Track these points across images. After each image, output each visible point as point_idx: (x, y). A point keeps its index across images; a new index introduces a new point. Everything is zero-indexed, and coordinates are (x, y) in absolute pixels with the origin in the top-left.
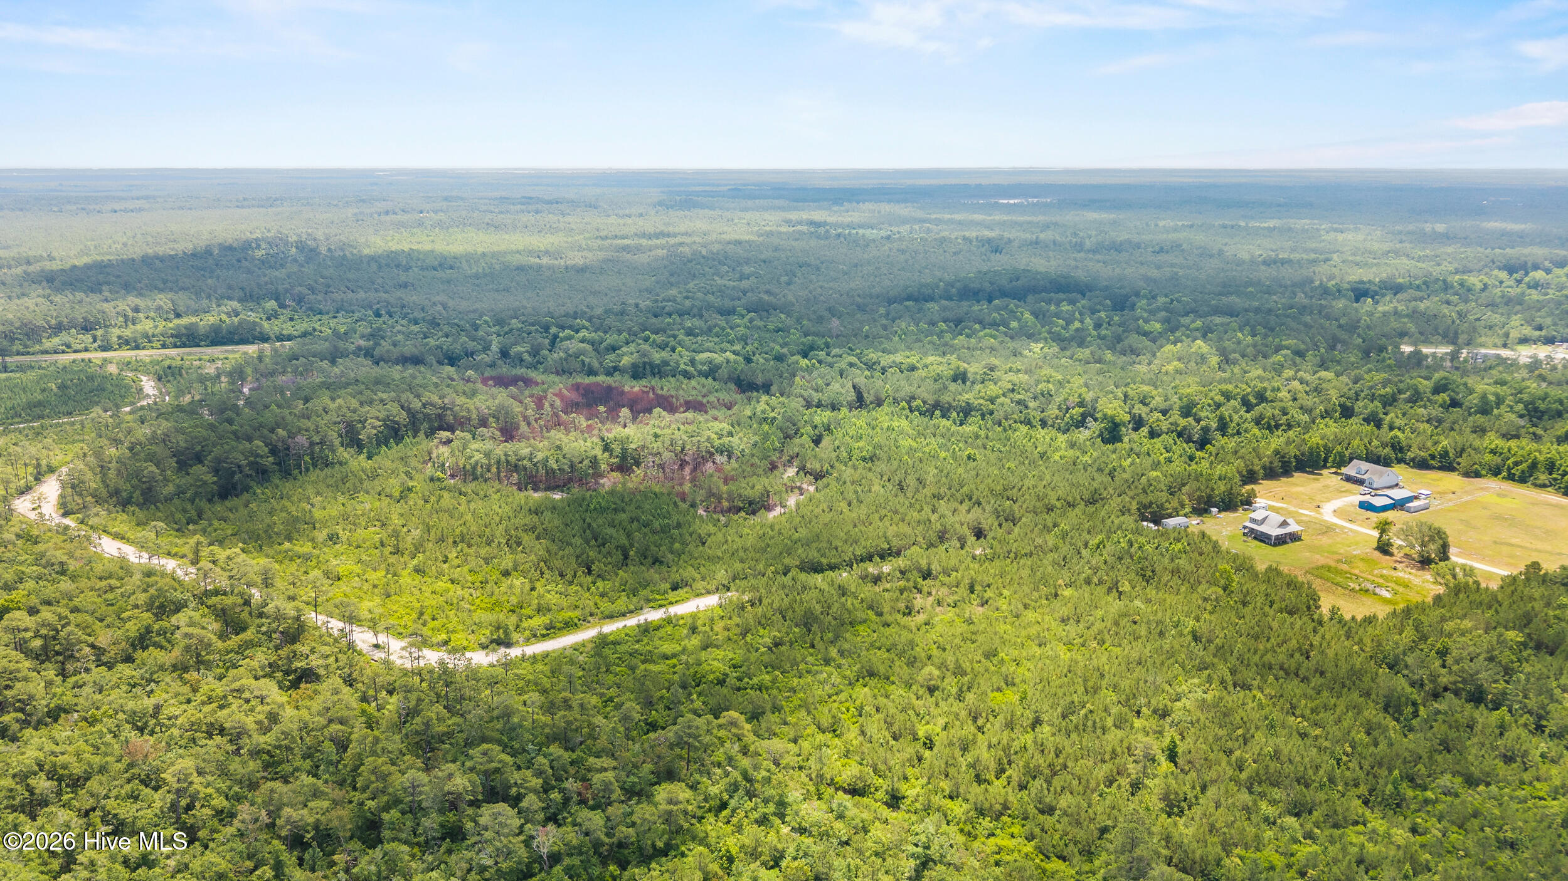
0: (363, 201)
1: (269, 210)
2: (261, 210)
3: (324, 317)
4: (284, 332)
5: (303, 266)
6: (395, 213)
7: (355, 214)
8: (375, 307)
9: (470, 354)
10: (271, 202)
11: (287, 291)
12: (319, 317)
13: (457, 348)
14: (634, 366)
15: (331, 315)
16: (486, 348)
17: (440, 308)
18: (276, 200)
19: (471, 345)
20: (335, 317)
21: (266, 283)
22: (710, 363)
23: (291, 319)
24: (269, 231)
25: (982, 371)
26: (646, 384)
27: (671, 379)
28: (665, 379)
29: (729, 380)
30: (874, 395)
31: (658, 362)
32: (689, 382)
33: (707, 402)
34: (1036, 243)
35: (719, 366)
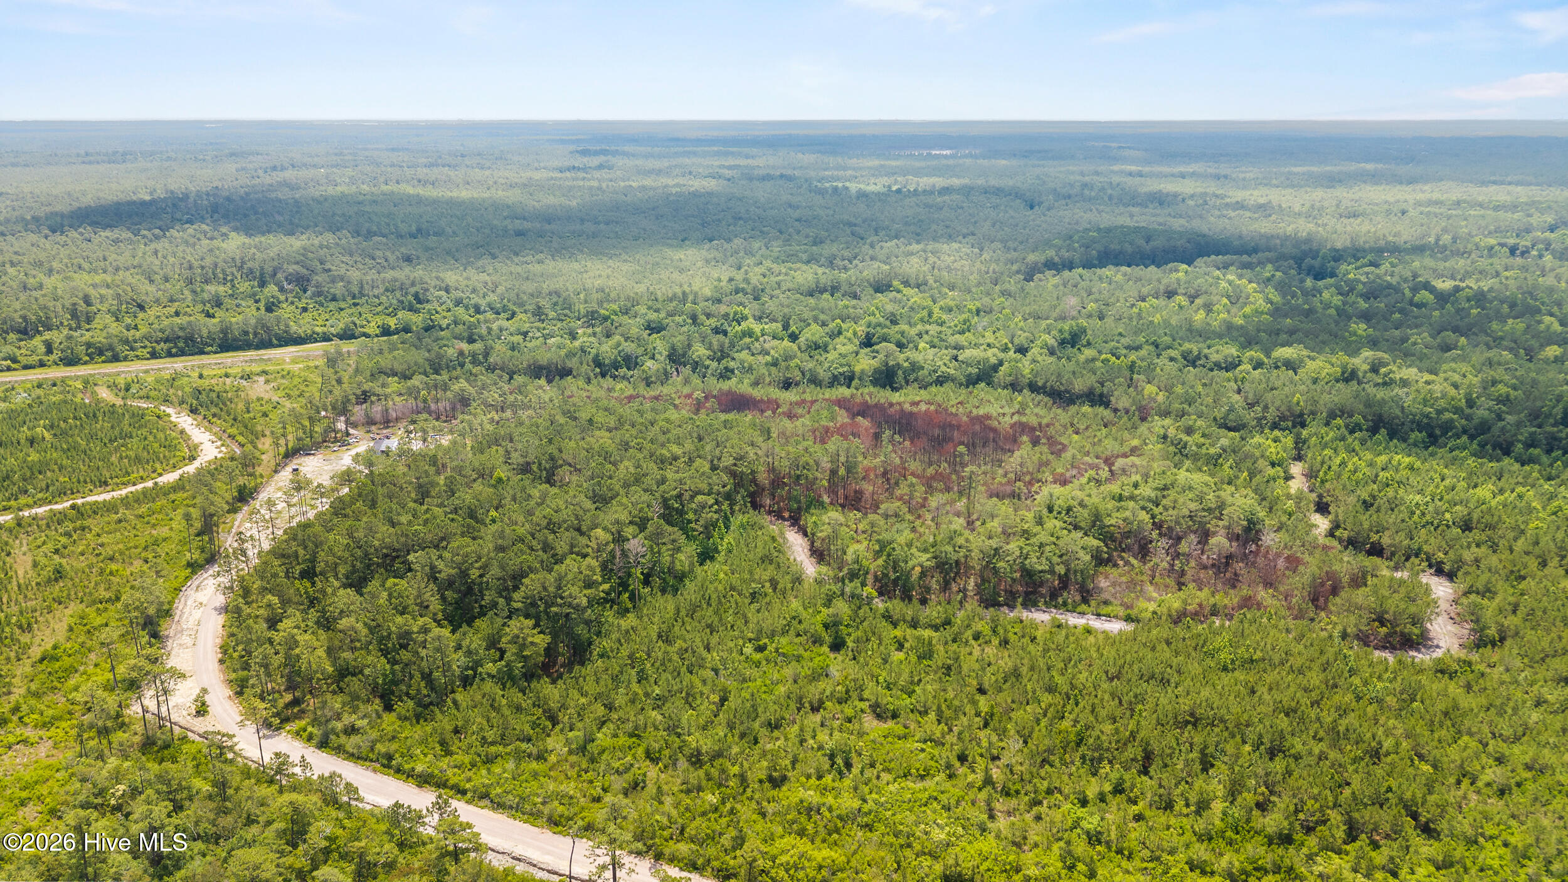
6: (284, 168)
9: (630, 361)
14: (878, 372)
16: (649, 353)
22: (979, 363)
23: (304, 310)
25: (1366, 367)
26: (918, 399)
27: (942, 389)
28: (933, 389)
29: (1014, 387)
30: (1283, 408)
31: (906, 364)
32: (971, 393)
33: (1040, 424)
34: (1069, 197)
35: (995, 368)
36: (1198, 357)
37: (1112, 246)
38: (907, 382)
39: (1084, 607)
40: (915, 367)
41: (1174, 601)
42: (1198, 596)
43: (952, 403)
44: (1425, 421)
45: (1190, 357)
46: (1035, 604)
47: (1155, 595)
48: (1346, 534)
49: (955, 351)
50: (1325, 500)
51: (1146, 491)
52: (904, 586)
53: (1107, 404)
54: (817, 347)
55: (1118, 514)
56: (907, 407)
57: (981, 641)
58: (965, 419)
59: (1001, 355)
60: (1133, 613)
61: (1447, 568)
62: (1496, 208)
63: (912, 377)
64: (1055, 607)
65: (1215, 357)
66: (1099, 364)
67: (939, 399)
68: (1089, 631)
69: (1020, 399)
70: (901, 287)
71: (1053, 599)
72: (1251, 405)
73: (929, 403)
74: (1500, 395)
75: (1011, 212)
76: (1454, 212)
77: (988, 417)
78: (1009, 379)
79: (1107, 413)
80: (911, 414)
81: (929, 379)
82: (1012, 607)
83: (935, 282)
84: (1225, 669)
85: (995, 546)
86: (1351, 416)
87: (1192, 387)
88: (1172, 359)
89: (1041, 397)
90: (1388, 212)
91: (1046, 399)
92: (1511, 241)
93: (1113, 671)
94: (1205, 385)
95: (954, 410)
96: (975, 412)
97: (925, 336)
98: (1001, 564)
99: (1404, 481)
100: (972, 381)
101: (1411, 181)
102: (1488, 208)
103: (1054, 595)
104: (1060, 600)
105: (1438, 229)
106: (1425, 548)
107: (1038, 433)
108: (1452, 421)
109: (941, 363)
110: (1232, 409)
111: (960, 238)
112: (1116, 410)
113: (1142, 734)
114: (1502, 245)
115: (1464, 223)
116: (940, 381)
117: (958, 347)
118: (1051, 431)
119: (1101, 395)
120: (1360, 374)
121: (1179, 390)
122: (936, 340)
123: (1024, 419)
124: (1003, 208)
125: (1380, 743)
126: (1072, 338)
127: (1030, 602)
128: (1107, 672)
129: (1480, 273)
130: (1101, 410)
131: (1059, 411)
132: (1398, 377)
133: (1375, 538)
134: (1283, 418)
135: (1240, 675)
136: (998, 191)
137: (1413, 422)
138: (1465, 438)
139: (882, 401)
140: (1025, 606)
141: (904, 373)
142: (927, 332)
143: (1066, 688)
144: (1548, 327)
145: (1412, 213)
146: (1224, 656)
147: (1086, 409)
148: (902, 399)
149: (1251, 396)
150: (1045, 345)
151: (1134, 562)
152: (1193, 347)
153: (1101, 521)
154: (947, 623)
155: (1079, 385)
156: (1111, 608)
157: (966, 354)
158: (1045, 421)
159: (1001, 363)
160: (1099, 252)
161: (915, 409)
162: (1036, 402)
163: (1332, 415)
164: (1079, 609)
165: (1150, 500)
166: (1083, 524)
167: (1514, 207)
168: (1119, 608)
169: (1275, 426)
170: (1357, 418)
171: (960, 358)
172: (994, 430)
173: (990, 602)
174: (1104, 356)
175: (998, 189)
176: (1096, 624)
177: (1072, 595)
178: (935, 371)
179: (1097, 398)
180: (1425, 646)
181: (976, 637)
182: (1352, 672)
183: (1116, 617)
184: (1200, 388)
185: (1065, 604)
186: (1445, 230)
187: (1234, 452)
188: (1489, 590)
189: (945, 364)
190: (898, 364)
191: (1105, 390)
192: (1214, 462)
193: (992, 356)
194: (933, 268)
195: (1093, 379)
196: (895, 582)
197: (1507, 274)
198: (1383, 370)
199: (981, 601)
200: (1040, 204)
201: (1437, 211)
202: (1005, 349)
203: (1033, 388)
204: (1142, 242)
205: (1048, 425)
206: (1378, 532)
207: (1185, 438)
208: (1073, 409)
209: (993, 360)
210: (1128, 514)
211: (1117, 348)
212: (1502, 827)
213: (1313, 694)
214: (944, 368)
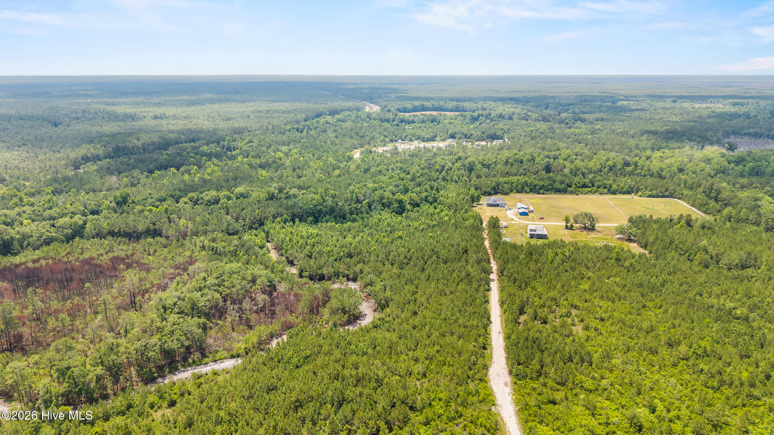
22: (70, 226)
25: (277, 191)
26: (36, 257)
27: (51, 247)
28: (45, 248)
29: (99, 235)
30: (252, 218)
31: (18, 236)
32: (72, 245)
33: (127, 255)
34: (78, 118)
35: (83, 227)
36: (198, 200)
37: (120, 145)
38: (22, 247)
39: (206, 360)
40: (24, 237)
41: (253, 337)
42: (263, 330)
43: (62, 255)
44: (311, 211)
45: (194, 200)
46: (177, 369)
47: (241, 338)
48: (307, 274)
49: (52, 221)
50: (290, 259)
51: (211, 281)
52: (87, 394)
53: (160, 235)
55: (203, 299)
56: (30, 265)
57: (156, 407)
58: (77, 263)
59: (84, 218)
60: (234, 352)
61: (351, 277)
63: (25, 243)
64: (189, 366)
65: (207, 198)
66: (146, 213)
67: (52, 254)
68: (215, 374)
69: (106, 242)
71: (186, 362)
72: (237, 220)
73: (45, 259)
74: (332, 194)
75: (43, 129)
76: (268, 115)
77: (92, 259)
78: (94, 232)
79: (163, 240)
80: (35, 269)
81: (39, 243)
82: (163, 377)
83: (11, 177)
84: (297, 367)
85: (144, 344)
86: (282, 216)
87: (204, 216)
88: (186, 203)
89: (119, 238)
90: (242, 117)
91: (124, 239)
92: (295, 126)
93: (247, 394)
94: (209, 214)
95: (65, 259)
96: (81, 258)
97: (23, 215)
98: (151, 354)
99: (319, 242)
100: (69, 239)
101: (243, 102)
102: (279, 113)
103: (185, 359)
104: (190, 361)
105: (266, 123)
106: (340, 270)
107: (127, 261)
108: (321, 209)
109: (44, 230)
110: (229, 225)
111: (16, 148)
112: (167, 237)
113: (280, 425)
114: (293, 128)
115: (274, 120)
116: (48, 242)
117: (52, 218)
118: (135, 257)
119: (155, 230)
120: (276, 195)
121: (198, 219)
122: (33, 216)
123: (116, 254)
124: (37, 127)
125: (377, 375)
126: (123, 200)
127: (173, 370)
128: (243, 397)
130: (158, 238)
131: (134, 245)
132: (292, 193)
133: (320, 272)
134: (254, 223)
135: (306, 367)
136: (30, 118)
137: (307, 213)
138: (328, 216)
139: (9, 264)
140: (171, 372)
141: (18, 242)
142: (24, 212)
143: (227, 418)
145: (252, 116)
146: (295, 360)
147: (150, 240)
148: (23, 260)
149: (234, 215)
150: (109, 208)
151: (220, 322)
152: (194, 195)
153: (196, 306)
154: (130, 406)
155: (141, 227)
156: (219, 354)
157: (61, 222)
158: (129, 253)
159: (85, 223)
160: (113, 149)
161: (37, 265)
162: (117, 242)
163: (274, 217)
164: (203, 362)
165: (215, 285)
166: (186, 311)
168: (224, 352)
169: (250, 228)
170: (285, 216)
171: (56, 225)
172: (100, 266)
173: (149, 380)
174: (148, 208)
175: (29, 116)
176: (217, 367)
177: (196, 356)
178: (41, 237)
179: (156, 233)
180: (361, 316)
181: (152, 406)
182: (350, 343)
183: (225, 358)
184: (208, 216)
185: (194, 362)
187: (242, 246)
188: (372, 283)
189: (47, 231)
190: (12, 237)
191: (157, 227)
192: (235, 254)
193: (78, 219)
194: (6, 169)
195: (148, 222)
196: (79, 393)
199: (143, 380)
200: (61, 123)
201: (261, 115)
202: (84, 215)
203: (112, 234)
205: (132, 255)
206: (320, 269)
207: (214, 245)
208: (142, 241)
209: (81, 222)
210: (210, 297)
211: (154, 202)
212: (435, 392)
213: (340, 362)
214: (47, 234)
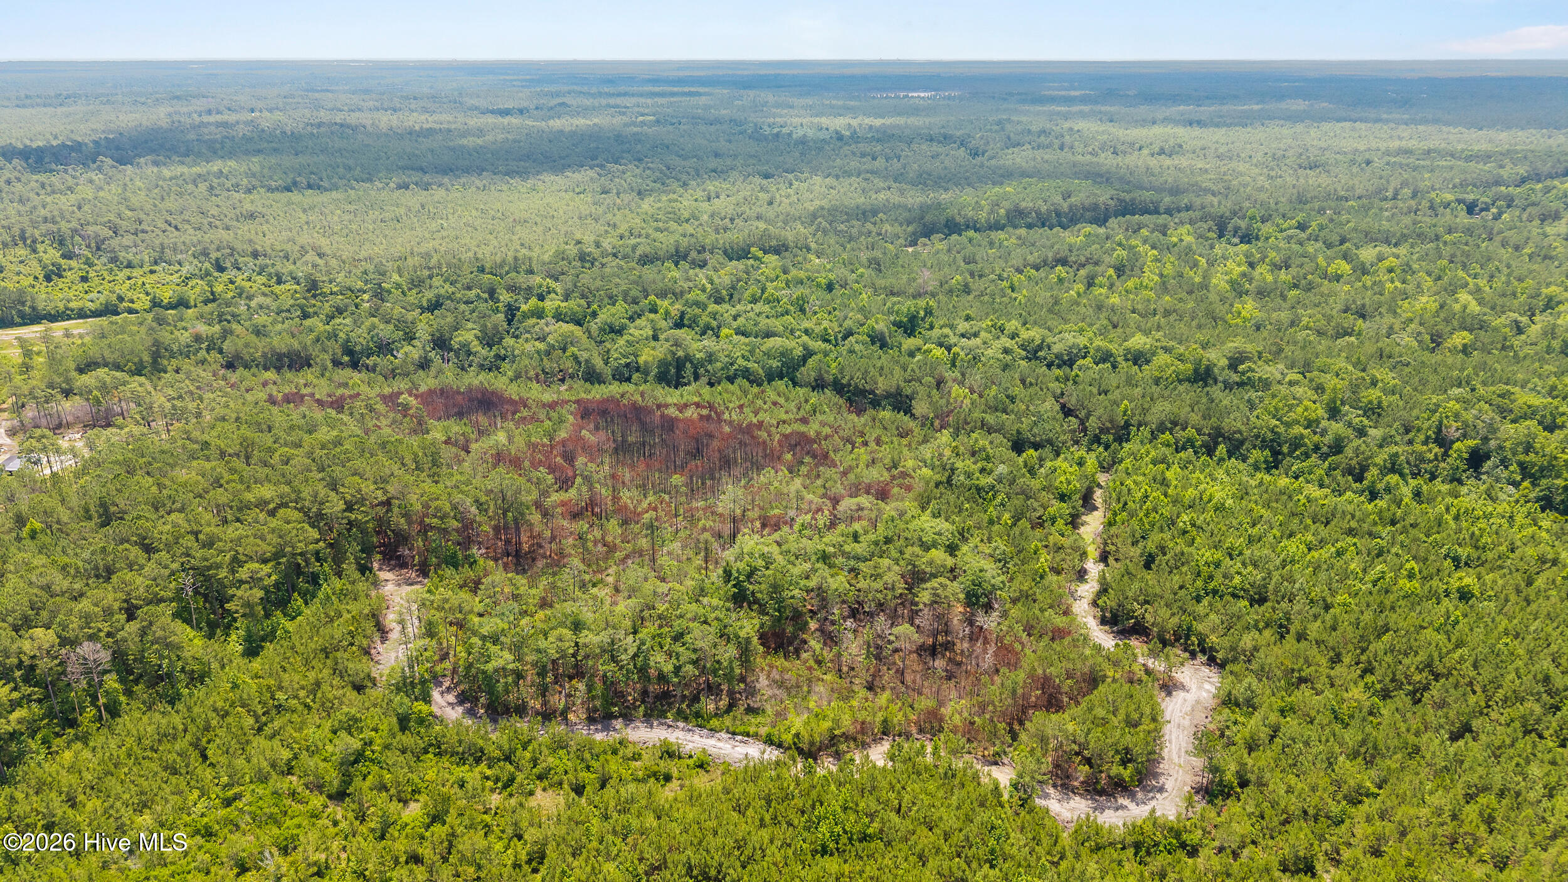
0: (178, 98)
1: (60, 110)
2: (50, 110)
3: (136, 272)
4: (73, 305)
5: (101, 189)
6: (218, 112)
7: (170, 115)
8: (214, 255)
9: (385, 348)
10: (63, 99)
11: (75, 231)
12: (127, 272)
13: (361, 337)
14: (663, 364)
15: (146, 268)
16: (410, 338)
17: (311, 257)
18: (68, 97)
19: (386, 331)
20: (152, 272)
21: (45, 220)
22: (782, 354)
23: (84, 279)
24: (56, 137)
25: (1224, 362)
26: (693, 400)
27: (730, 387)
28: (721, 387)
29: (819, 385)
30: (1108, 417)
31: (699, 355)
32: (761, 392)
35: (802, 361)
36: (1040, 348)
37: (1023, 205)
38: (693, 378)
39: (721, 721)
40: (709, 359)
43: (731, 405)
44: (1272, 435)
46: (661, 716)
49: (759, 340)
53: (908, 411)
54: (612, 330)
56: (673, 410)
58: (733, 428)
60: (779, 731)
61: (1220, 656)
62: (1468, 159)
63: (702, 371)
64: (687, 718)
66: (918, 357)
67: (718, 400)
69: (814, 401)
70: (760, 254)
71: (687, 708)
74: (1370, 402)
75: (948, 162)
76: (1422, 163)
77: (762, 425)
78: (812, 376)
79: (906, 420)
80: (673, 420)
81: (720, 375)
84: (823, 849)
86: (1184, 429)
87: (1006, 390)
90: (1353, 162)
92: (1471, 197)
100: (769, 378)
102: (1460, 159)
104: (698, 708)
105: (1401, 181)
108: (1302, 436)
109: (740, 354)
110: (1036, 422)
112: (914, 417)
114: (1459, 201)
115: (1430, 176)
116: (733, 377)
118: (826, 445)
122: (749, 324)
123: (805, 428)
124: (942, 157)
126: (910, 322)
127: (656, 712)
129: (1419, 236)
130: (899, 416)
131: (852, 417)
132: (1257, 376)
133: (1138, 611)
134: (1105, 430)
136: (944, 139)
137: (1257, 437)
140: (647, 718)
141: (695, 365)
142: (745, 314)
144: (1465, 307)
145: (1377, 163)
147: (883, 415)
148: (675, 400)
150: (871, 332)
151: (820, 647)
152: (1039, 335)
155: (882, 385)
156: (756, 722)
157: (774, 343)
158: (826, 431)
159: (808, 356)
161: (679, 414)
162: (830, 405)
163: (1162, 429)
164: (713, 724)
167: (1487, 157)
168: (766, 723)
170: (1191, 432)
172: (760, 444)
174: (927, 347)
175: (945, 137)
176: (724, 747)
178: (730, 364)
179: (901, 402)
180: (1146, 788)
186: (1405, 184)
187: (1009, 483)
189: (745, 356)
190: (690, 355)
193: (804, 346)
197: (1448, 237)
198: (1241, 368)
199: (589, 711)
200: (984, 153)
201: (1404, 161)
203: (839, 388)
204: (1058, 199)
205: (827, 438)
206: (1144, 603)
208: (869, 414)
209: (802, 352)
211: (946, 336)
214: (740, 361)
